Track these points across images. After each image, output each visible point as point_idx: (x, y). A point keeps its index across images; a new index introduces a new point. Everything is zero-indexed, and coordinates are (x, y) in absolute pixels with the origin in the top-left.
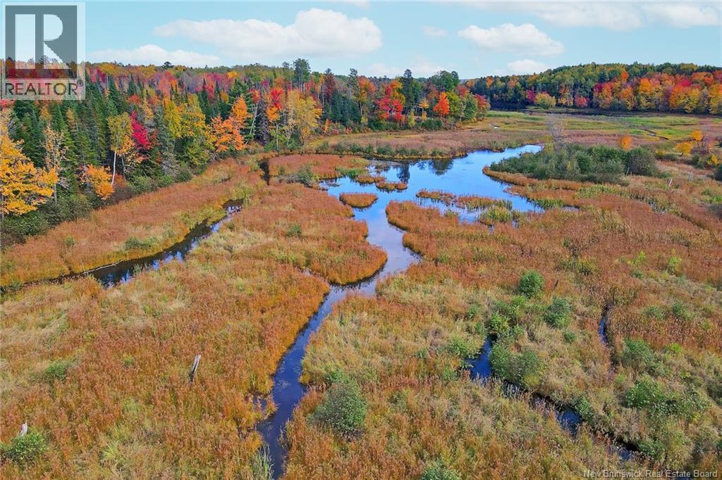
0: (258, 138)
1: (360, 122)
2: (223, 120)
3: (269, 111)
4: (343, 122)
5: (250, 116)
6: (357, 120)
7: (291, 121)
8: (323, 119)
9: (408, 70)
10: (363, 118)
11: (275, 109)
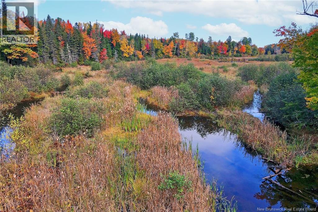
0: (176, 54)
1: (211, 54)
2: (167, 46)
3: (180, 46)
4: (205, 54)
5: (174, 47)
6: (210, 53)
7: (187, 50)
8: (198, 52)
9: (230, 36)
10: (212, 53)
11: (182, 46)
